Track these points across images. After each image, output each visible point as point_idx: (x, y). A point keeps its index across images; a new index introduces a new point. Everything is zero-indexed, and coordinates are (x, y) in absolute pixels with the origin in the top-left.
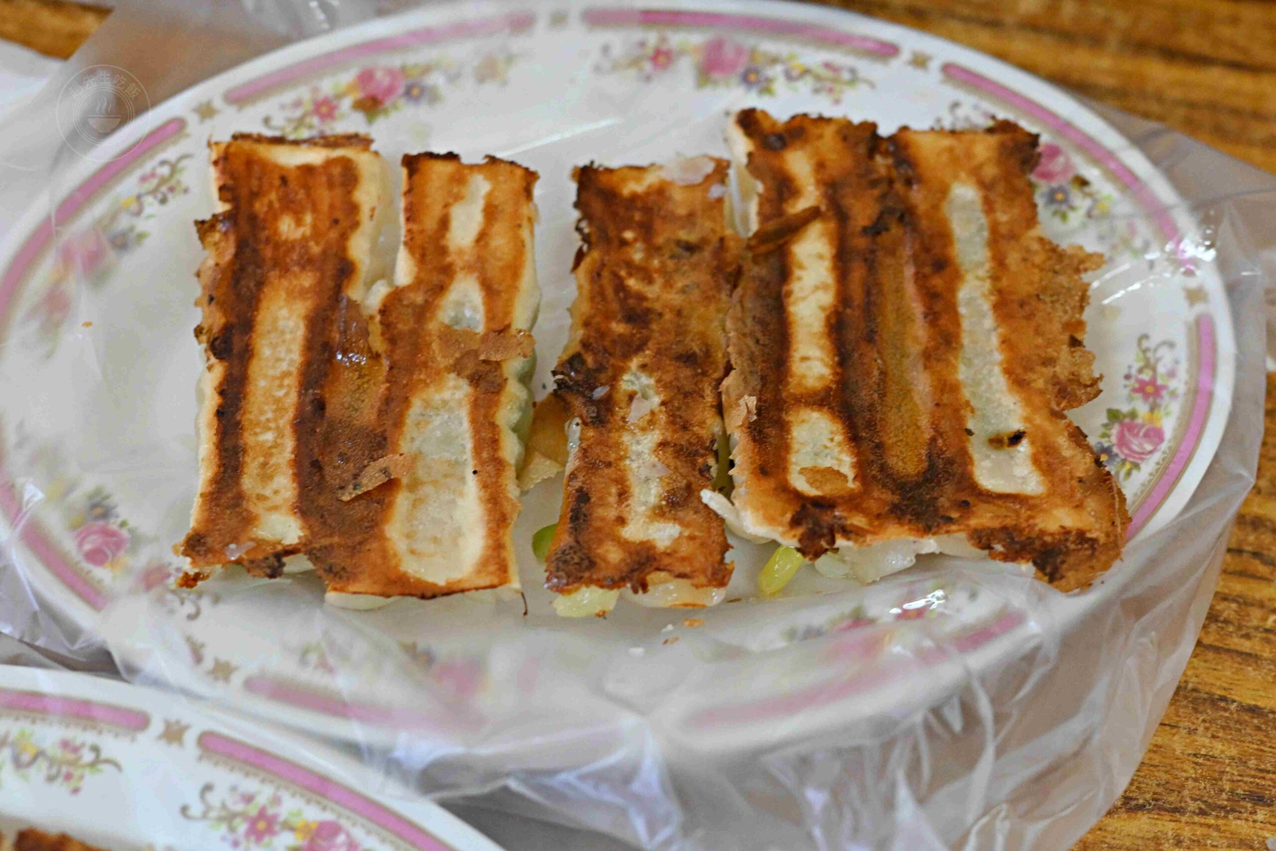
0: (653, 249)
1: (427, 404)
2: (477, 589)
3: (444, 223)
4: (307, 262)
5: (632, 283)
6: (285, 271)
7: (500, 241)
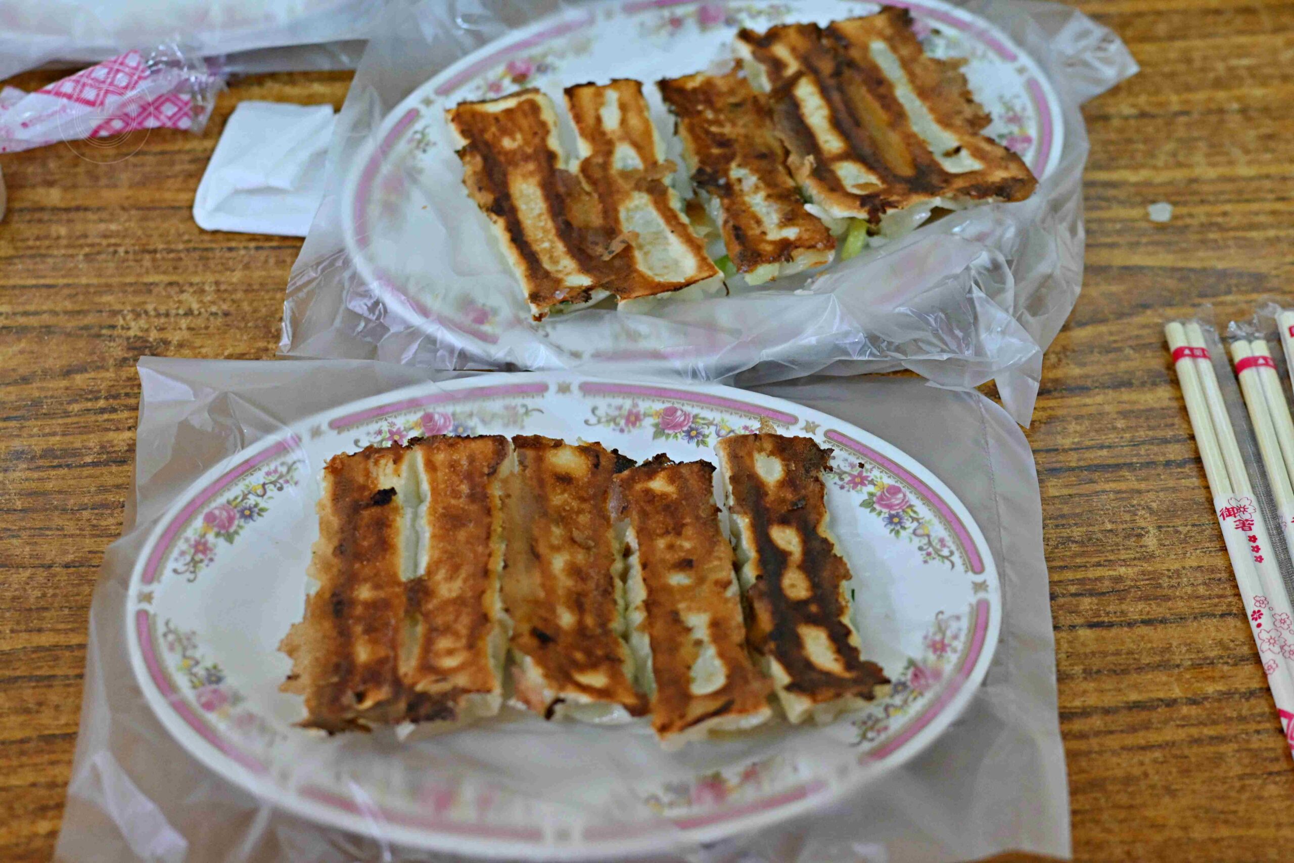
0: (717, 111)
1: (628, 210)
2: (703, 279)
3: (599, 120)
4: (527, 158)
5: (714, 129)
6: (516, 165)
7: (634, 121)
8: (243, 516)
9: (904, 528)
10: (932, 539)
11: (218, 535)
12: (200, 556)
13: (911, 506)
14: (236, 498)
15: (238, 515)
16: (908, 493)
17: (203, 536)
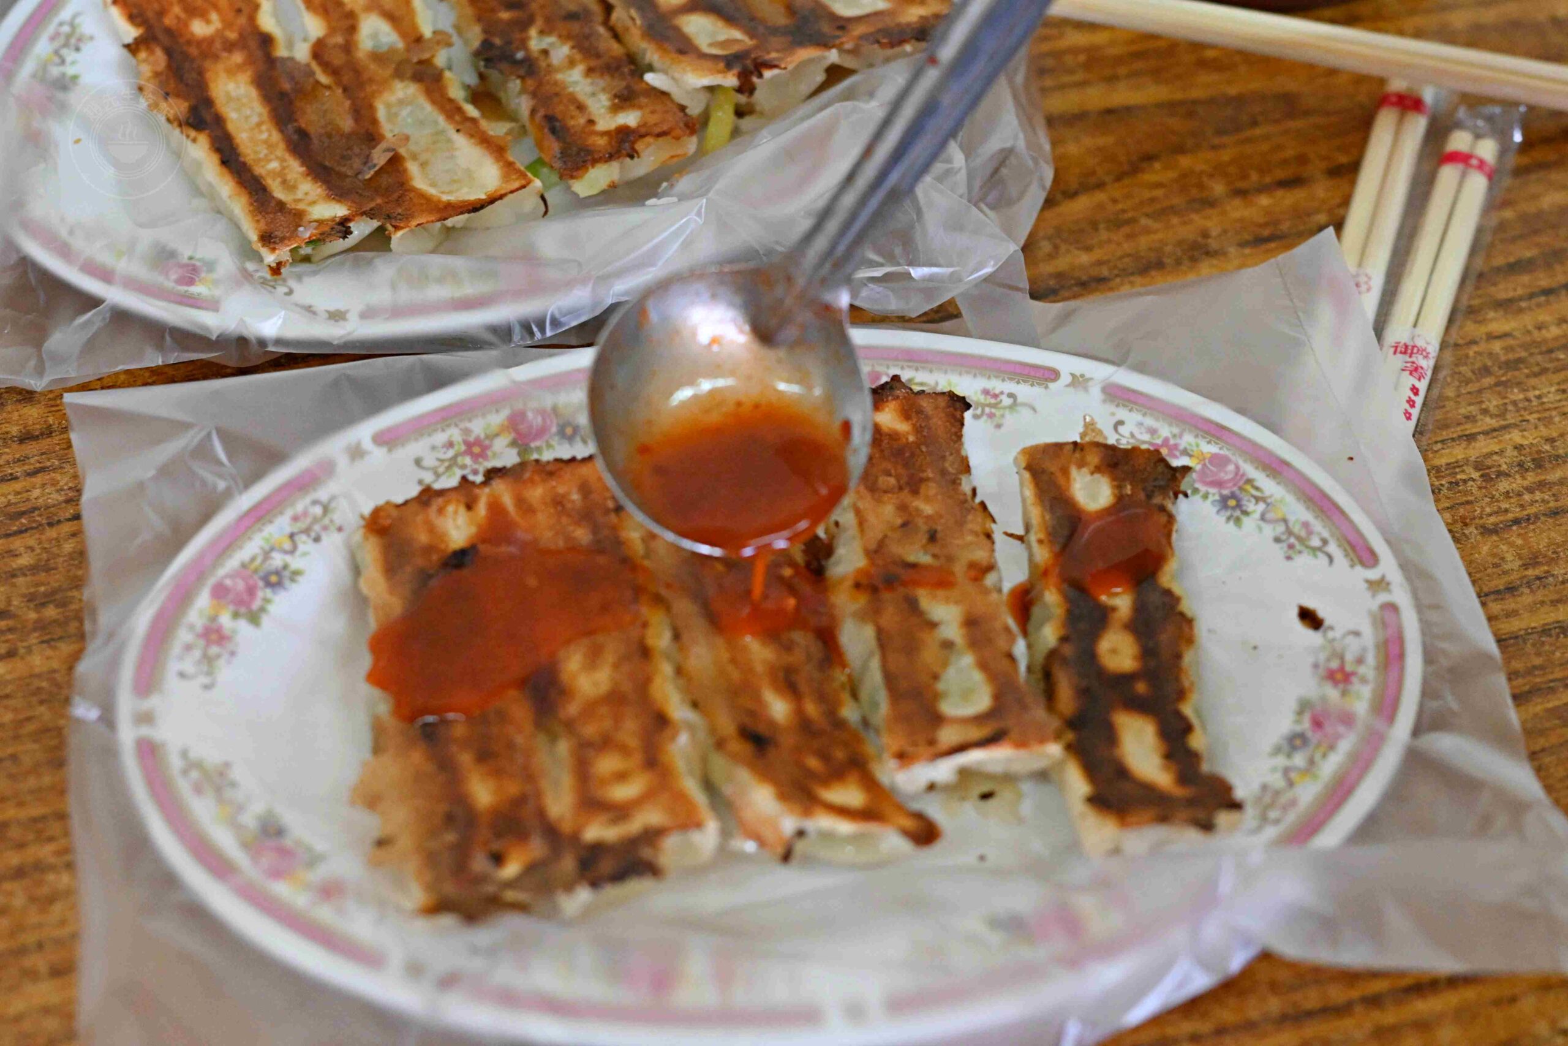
8: (269, 584)
9: (1246, 513)
10: (1291, 525)
11: (236, 615)
12: (214, 650)
13: (1250, 481)
14: (253, 559)
15: (261, 584)
16: (1241, 462)
17: (214, 619)
